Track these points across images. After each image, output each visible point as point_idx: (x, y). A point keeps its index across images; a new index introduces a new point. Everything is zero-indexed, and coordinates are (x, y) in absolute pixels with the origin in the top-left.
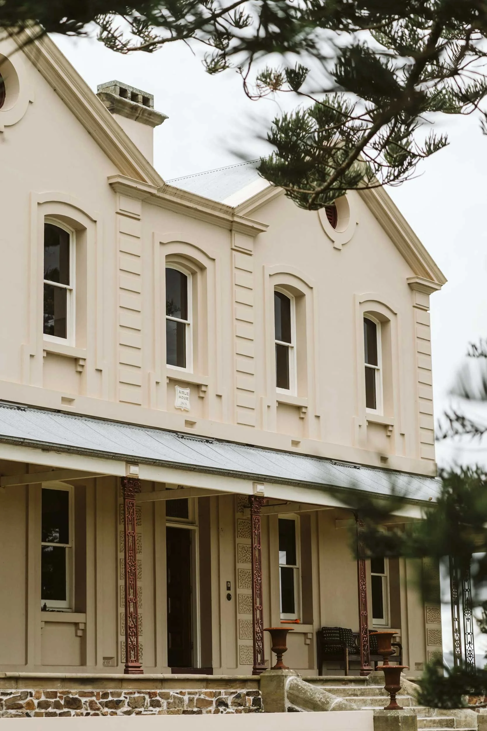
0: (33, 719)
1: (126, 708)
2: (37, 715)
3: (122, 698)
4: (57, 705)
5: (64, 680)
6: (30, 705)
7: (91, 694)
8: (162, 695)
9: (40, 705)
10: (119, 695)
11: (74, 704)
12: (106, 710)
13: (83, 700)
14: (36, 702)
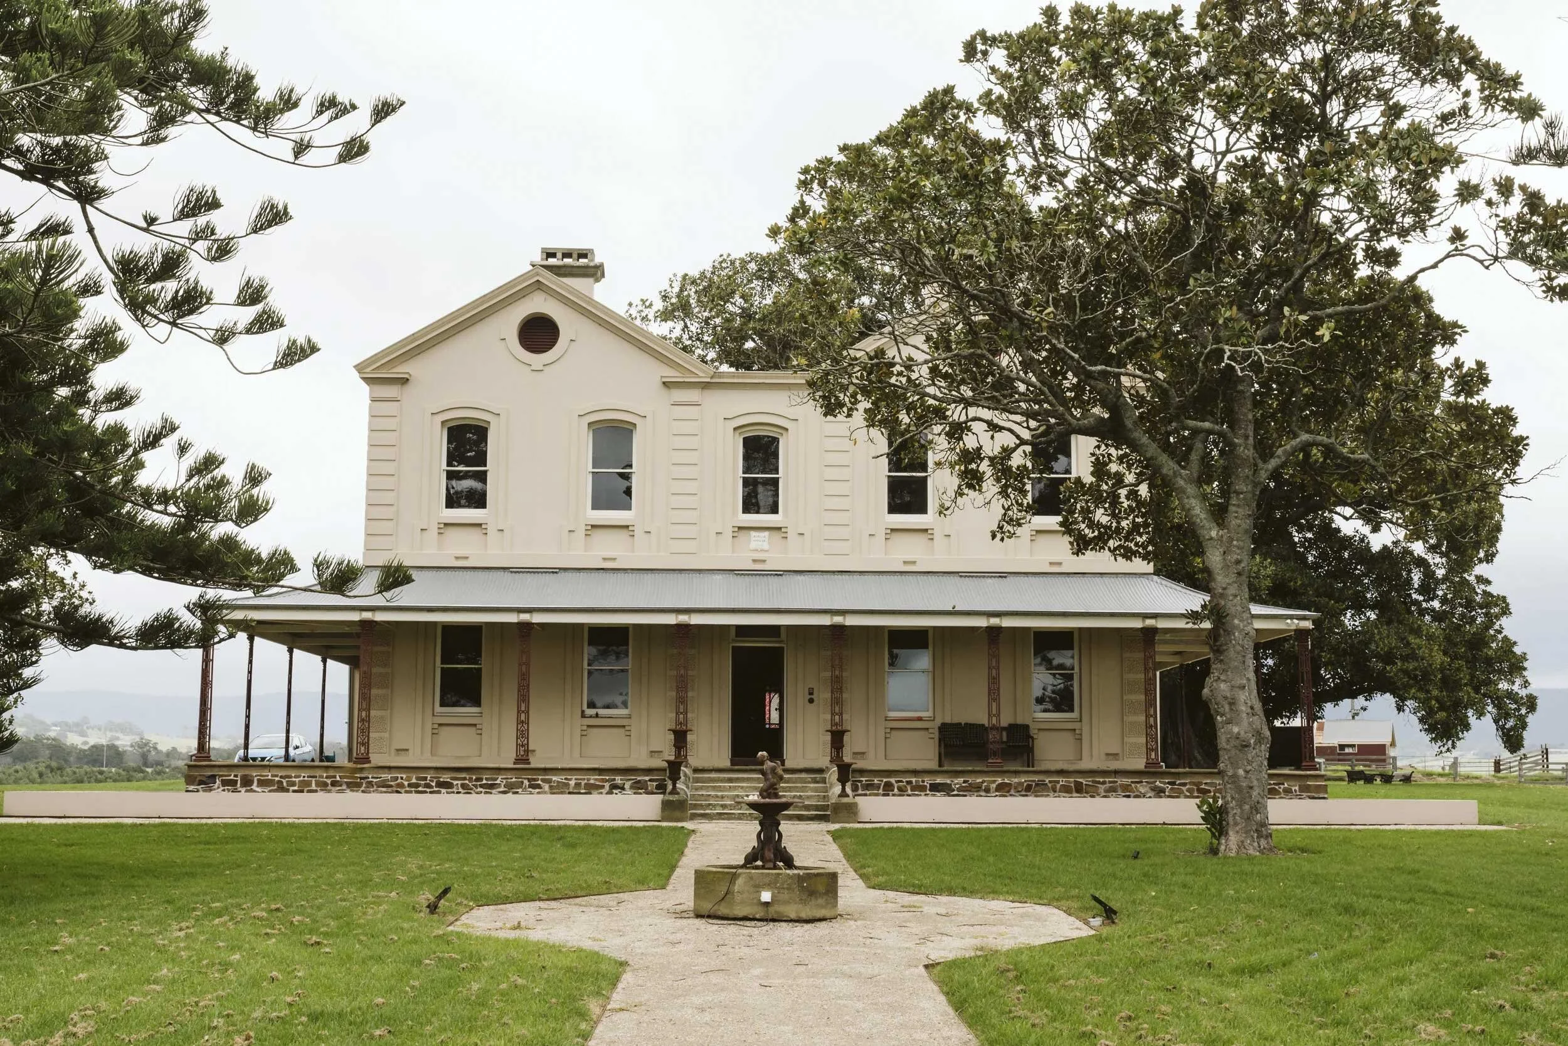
0: (404, 796)
1: (502, 789)
2: (406, 792)
3: (498, 782)
4: (428, 786)
5: (437, 769)
6: (401, 785)
7: (465, 779)
8: (543, 780)
9: (410, 785)
10: (496, 779)
11: (447, 785)
12: (480, 789)
13: (455, 782)
14: (406, 783)
